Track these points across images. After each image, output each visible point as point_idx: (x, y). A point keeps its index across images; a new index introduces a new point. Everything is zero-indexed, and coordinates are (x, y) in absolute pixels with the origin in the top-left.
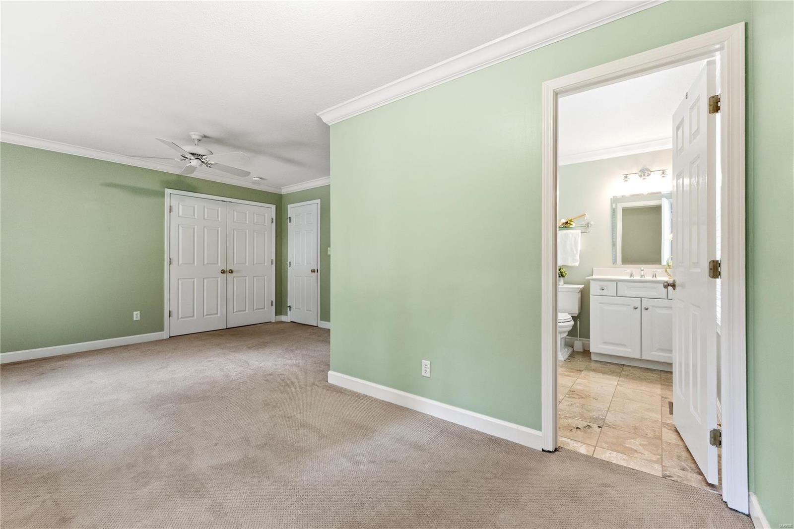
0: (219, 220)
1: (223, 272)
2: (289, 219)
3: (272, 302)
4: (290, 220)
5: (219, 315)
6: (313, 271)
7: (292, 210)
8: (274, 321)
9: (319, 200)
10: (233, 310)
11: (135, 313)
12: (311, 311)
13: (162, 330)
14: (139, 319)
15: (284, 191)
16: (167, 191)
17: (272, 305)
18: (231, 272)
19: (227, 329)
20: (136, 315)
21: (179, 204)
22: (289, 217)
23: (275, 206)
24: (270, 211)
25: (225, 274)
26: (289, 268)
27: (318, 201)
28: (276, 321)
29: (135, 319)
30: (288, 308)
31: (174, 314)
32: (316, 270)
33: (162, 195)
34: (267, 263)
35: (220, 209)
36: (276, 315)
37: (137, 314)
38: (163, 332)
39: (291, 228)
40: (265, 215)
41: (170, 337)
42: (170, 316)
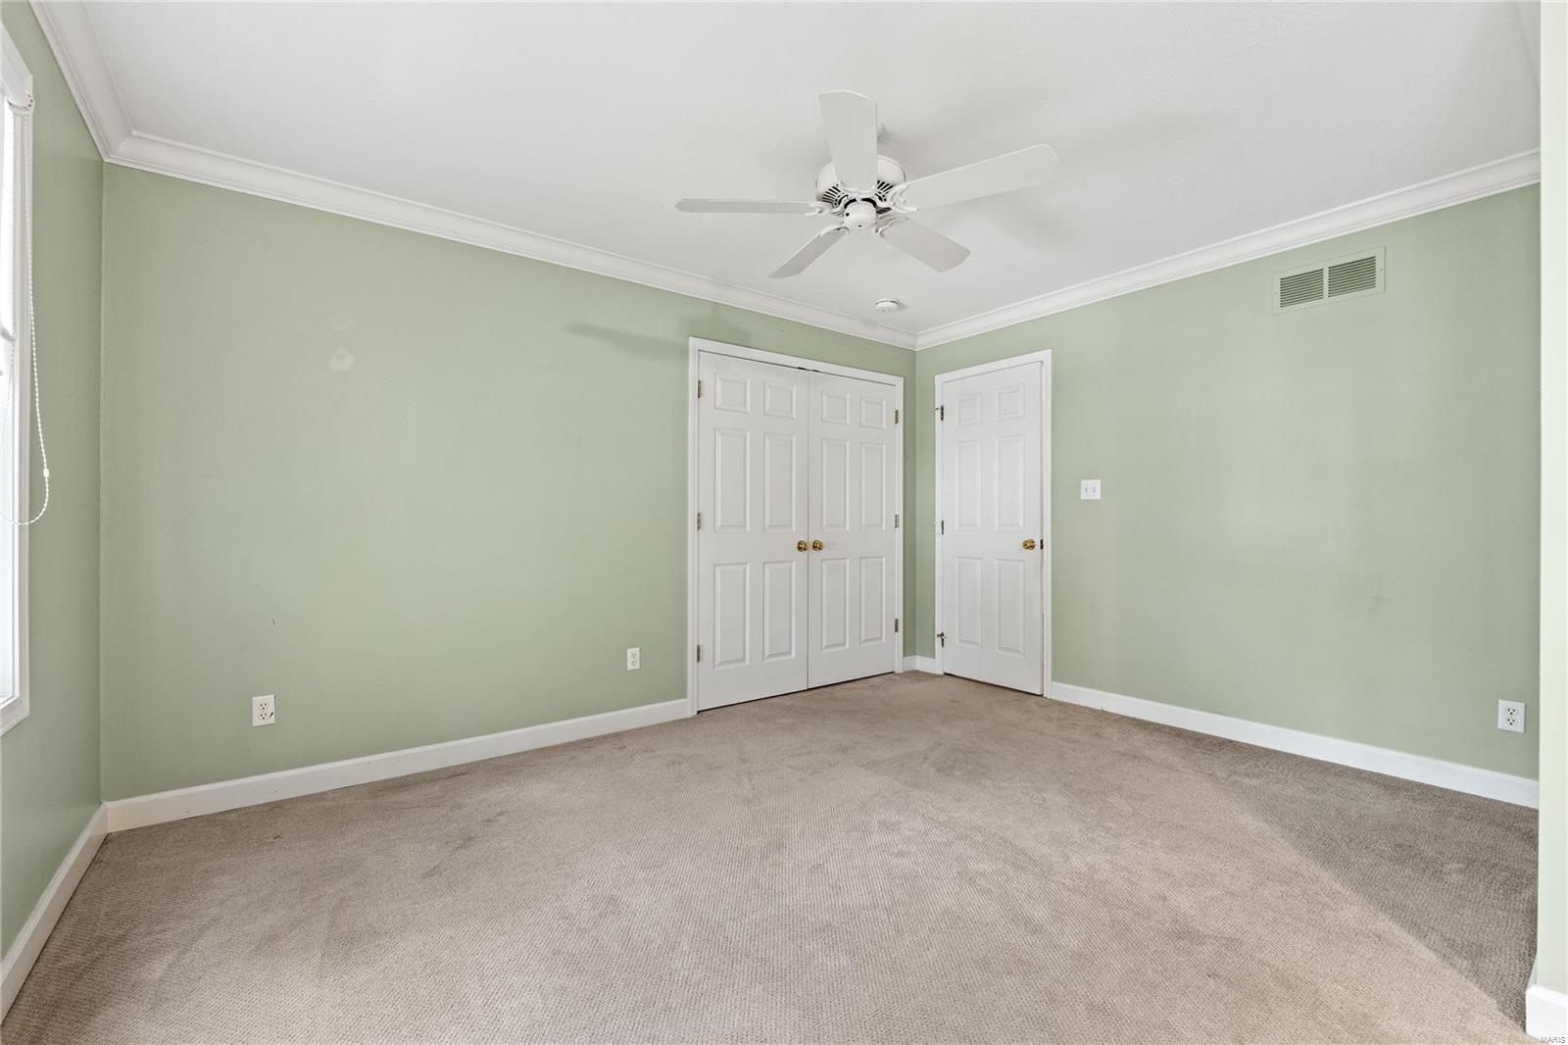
0: (794, 416)
1: (801, 547)
2: (938, 413)
3: (897, 621)
4: (942, 414)
5: (793, 655)
6: (1029, 545)
7: (945, 387)
8: (900, 671)
9: (1050, 350)
10: (821, 644)
11: (630, 652)
12: (1017, 651)
13: (682, 694)
14: (637, 666)
15: (922, 343)
16: (694, 343)
17: (896, 630)
18: (817, 546)
19: (809, 690)
20: (633, 658)
21: (715, 375)
22: (938, 405)
23: (902, 379)
24: (893, 392)
25: (806, 552)
26: (938, 538)
27: (1046, 355)
28: (906, 669)
29: (630, 667)
30: (938, 641)
31: (705, 654)
32: (1038, 544)
33: (683, 353)
34: (887, 523)
35: (794, 388)
36: (904, 656)
37: (634, 655)
38: (683, 700)
39: (944, 435)
40: (882, 405)
41: (698, 712)
42: (698, 660)
